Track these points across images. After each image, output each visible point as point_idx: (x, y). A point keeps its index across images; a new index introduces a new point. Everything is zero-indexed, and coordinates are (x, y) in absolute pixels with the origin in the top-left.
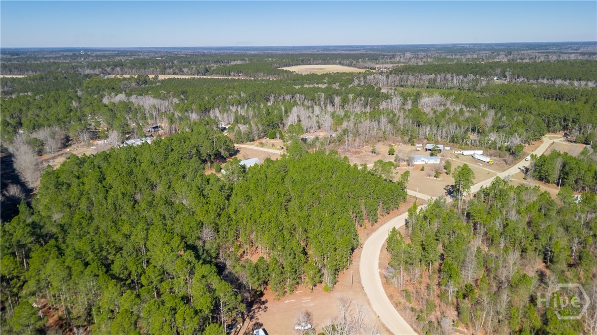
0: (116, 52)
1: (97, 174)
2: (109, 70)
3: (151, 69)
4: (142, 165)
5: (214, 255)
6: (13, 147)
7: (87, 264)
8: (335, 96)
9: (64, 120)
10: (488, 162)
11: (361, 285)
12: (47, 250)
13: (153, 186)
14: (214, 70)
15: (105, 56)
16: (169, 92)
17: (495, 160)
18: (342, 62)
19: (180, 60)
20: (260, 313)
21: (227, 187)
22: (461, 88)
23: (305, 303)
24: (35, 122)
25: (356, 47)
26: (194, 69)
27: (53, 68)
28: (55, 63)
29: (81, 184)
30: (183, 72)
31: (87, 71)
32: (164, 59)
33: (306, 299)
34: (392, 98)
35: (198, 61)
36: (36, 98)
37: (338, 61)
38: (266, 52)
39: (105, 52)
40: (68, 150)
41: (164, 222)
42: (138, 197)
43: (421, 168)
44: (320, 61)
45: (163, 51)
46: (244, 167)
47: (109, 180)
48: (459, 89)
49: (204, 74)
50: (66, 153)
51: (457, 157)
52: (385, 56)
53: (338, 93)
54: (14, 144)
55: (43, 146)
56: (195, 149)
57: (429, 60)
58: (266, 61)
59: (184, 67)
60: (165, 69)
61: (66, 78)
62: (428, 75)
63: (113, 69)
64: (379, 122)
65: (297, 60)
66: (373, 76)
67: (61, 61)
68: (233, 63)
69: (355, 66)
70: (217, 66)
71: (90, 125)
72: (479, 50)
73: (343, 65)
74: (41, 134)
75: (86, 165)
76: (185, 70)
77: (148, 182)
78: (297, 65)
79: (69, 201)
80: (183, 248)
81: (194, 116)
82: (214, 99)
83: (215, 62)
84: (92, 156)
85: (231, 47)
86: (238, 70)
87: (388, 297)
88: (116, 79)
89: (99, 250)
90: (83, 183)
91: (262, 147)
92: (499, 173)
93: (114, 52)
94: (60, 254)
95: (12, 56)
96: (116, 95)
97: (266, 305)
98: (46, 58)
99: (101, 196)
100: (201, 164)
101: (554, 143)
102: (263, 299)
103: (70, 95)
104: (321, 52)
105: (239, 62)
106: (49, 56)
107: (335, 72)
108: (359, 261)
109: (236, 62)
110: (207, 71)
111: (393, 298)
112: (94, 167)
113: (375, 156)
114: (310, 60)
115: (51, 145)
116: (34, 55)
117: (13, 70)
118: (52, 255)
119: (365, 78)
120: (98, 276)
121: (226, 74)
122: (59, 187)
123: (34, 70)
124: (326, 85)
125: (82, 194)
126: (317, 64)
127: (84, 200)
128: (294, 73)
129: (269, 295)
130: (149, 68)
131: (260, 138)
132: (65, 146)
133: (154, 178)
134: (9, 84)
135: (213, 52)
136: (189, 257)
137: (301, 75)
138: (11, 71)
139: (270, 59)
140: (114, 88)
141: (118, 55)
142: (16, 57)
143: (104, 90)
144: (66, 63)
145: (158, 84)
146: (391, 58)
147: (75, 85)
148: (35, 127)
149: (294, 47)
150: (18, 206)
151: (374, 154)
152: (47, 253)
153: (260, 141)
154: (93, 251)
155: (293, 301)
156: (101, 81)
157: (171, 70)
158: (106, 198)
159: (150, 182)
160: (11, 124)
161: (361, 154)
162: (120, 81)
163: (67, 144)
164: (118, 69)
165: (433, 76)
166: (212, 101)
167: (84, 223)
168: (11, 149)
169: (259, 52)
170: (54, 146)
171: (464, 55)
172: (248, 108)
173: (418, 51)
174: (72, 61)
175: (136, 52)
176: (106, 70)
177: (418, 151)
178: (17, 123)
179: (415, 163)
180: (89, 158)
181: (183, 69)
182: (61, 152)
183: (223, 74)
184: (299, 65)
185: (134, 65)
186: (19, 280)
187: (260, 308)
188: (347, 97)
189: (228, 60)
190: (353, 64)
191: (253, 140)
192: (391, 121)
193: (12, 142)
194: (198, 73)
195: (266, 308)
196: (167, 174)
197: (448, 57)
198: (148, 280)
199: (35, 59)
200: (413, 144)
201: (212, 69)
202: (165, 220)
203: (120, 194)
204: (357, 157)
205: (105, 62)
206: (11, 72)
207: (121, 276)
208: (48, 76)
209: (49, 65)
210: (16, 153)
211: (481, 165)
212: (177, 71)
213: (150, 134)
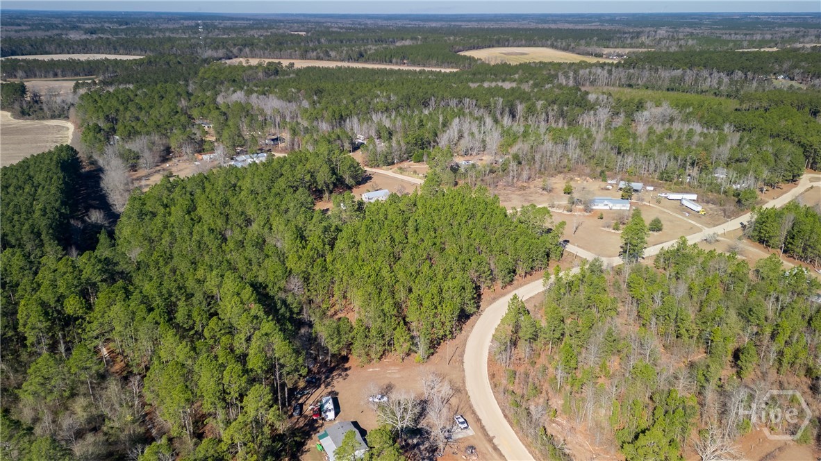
0: (251, 22)
1: (187, 203)
2: (235, 51)
3: (289, 51)
4: (242, 193)
5: (296, 310)
6: (104, 159)
7: (151, 310)
8: (518, 102)
9: (165, 126)
10: (698, 212)
11: (463, 359)
12: (113, 292)
13: (249, 222)
14: (371, 55)
15: (234, 29)
16: (299, 90)
17: (711, 209)
18: (555, 44)
19: (329, 38)
20: (339, 380)
21: (332, 229)
22: (717, 93)
23: (390, 373)
24: (130, 129)
25: (588, 18)
26: (345, 52)
27: (167, 46)
28: (170, 39)
29: (167, 215)
30: (329, 56)
31: (209, 53)
32: (309, 34)
33: (393, 368)
34: (597, 109)
35: (353, 40)
36: (138, 93)
37: (549, 43)
38: (453, 23)
39: (237, 22)
40: (168, 165)
41: (250, 267)
42: (228, 234)
43: (600, 215)
44: (523, 42)
45: (312, 20)
46: (361, 204)
47: (200, 211)
48: (715, 93)
49: (357, 61)
50: (164, 170)
51: (659, 202)
52: (625, 33)
53: (524, 97)
54: (105, 156)
55: (138, 159)
56: (309, 175)
57: (690, 42)
58: (446, 41)
59: (331, 50)
60: (307, 51)
61: (179, 63)
62: (674, 70)
63: (241, 50)
64: (566, 144)
65: (491, 40)
66: (588, 70)
67: (178, 36)
68: (398, 44)
69: (573, 51)
70: (376, 48)
71: (195, 134)
72: (781, 25)
73: (556, 48)
74: (136, 145)
75: (177, 190)
76: (333, 54)
77: (243, 216)
78: (489, 47)
79: (151, 235)
80: (254, 300)
81: (324, 126)
82: (355, 103)
83: (376, 41)
84: (186, 179)
85: (406, 15)
86: (403, 56)
87: (489, 375)
88: (241, 67)
89: (167, 296)
90: (170, 214)
91: (401, 173)
92: (706, 228)
93: (248, 22)
94: (127, 296)
95: (120, 26)
96: (234, 91)
97: (348, 372)
98: (160, 30)
99: (185, 231)
100: (309, 196)
101: (812, 188)
102: (347, 365)
103: (179, 90)
104: (533, 26)
105: (408, 43)
106: (165, 26)
107: (537, 61)
108: (470, 332)
109: (404, 41)
110: (361, 55)
111: (494, 377)
112: (185, 194)
113: (545, 194)
114: (508, 40)
115: (148, 157)
116: (147, 24)
117: (118, 48)
118: (118, 297)
119: (576, 72)
120: (159, 324)
121: (386, 62)
122: (143, 217)
123: (144, 50)
124: (514, 85)
125: (165, 227)
126: (519, 46)
127: (166, 234)
128: (479, 62)
129: (354, 361)
130: (286, 50)
131: (402, 161)
132: (165, 159)
133: (251, 211)
134: (111, 69)
135: (380, 23)
136: (257, 311)
137: (488, 64)
138: (115, 49)
139: (451, 38)
140: (237, 79)
141: (251, 27)
142: (125, 27)
143: (222, 83)
144: (183, 39)
145: (291, 76)
146: (632, 38)
147: (189, 74)
148: (131, 134)
149: (496, 16)
150: (98, 235)
151: (545, 192)
152: (113, 295)
153: (401, 165)
154: (161, 295)
155: (377, 369)
156: (220, 70)
157: (315, 53)
158: (191, 233)
159: (246, 216)
160: (104, 130)
161: (528, 191)
162: (244, 69)
163: (167, 157)
164: (247, 50)
165: (679, 72)
166: (351, 106)
167: (162, 263)
168: (101, 163)
169: (443, 23)
170: (150, 160)
171: (749, 34)
172: (396, 116)
173: (681, 25)
174: (192, 36)
175: (276, 21)
176: (231, 52)
177: (609, 189)
178: (110, 129)
179: (594, 208)
180: (183, 181)
181: (330, 53)
182: (158, 168)
183: (382, 61)
184: (493, 47)
185: (268, 44)
186: (85, 321)
187: (340, 375)
188: (534, 105)
189: (393, 39)
190: (570, 47)
191: (393, 163)
192: (582, 145)
193: (102, 153)
194: (350, 59)
195: (347, 375)
196: (267, 207)
197: (725, 37)
198: (210, 332)
199: (148, 31)
200: (605, 180)
201: (369, 53)
202: (251, 264)
203: (206, 230)
204: (520, 195)
205: (232, 39)
206: (116, 52)
207: (185, 326)
208: (158, 60)
209: (162, 42)
210: (106, 168)
211: (687, 215)
212: (322, 55)
213: (268, 148)
